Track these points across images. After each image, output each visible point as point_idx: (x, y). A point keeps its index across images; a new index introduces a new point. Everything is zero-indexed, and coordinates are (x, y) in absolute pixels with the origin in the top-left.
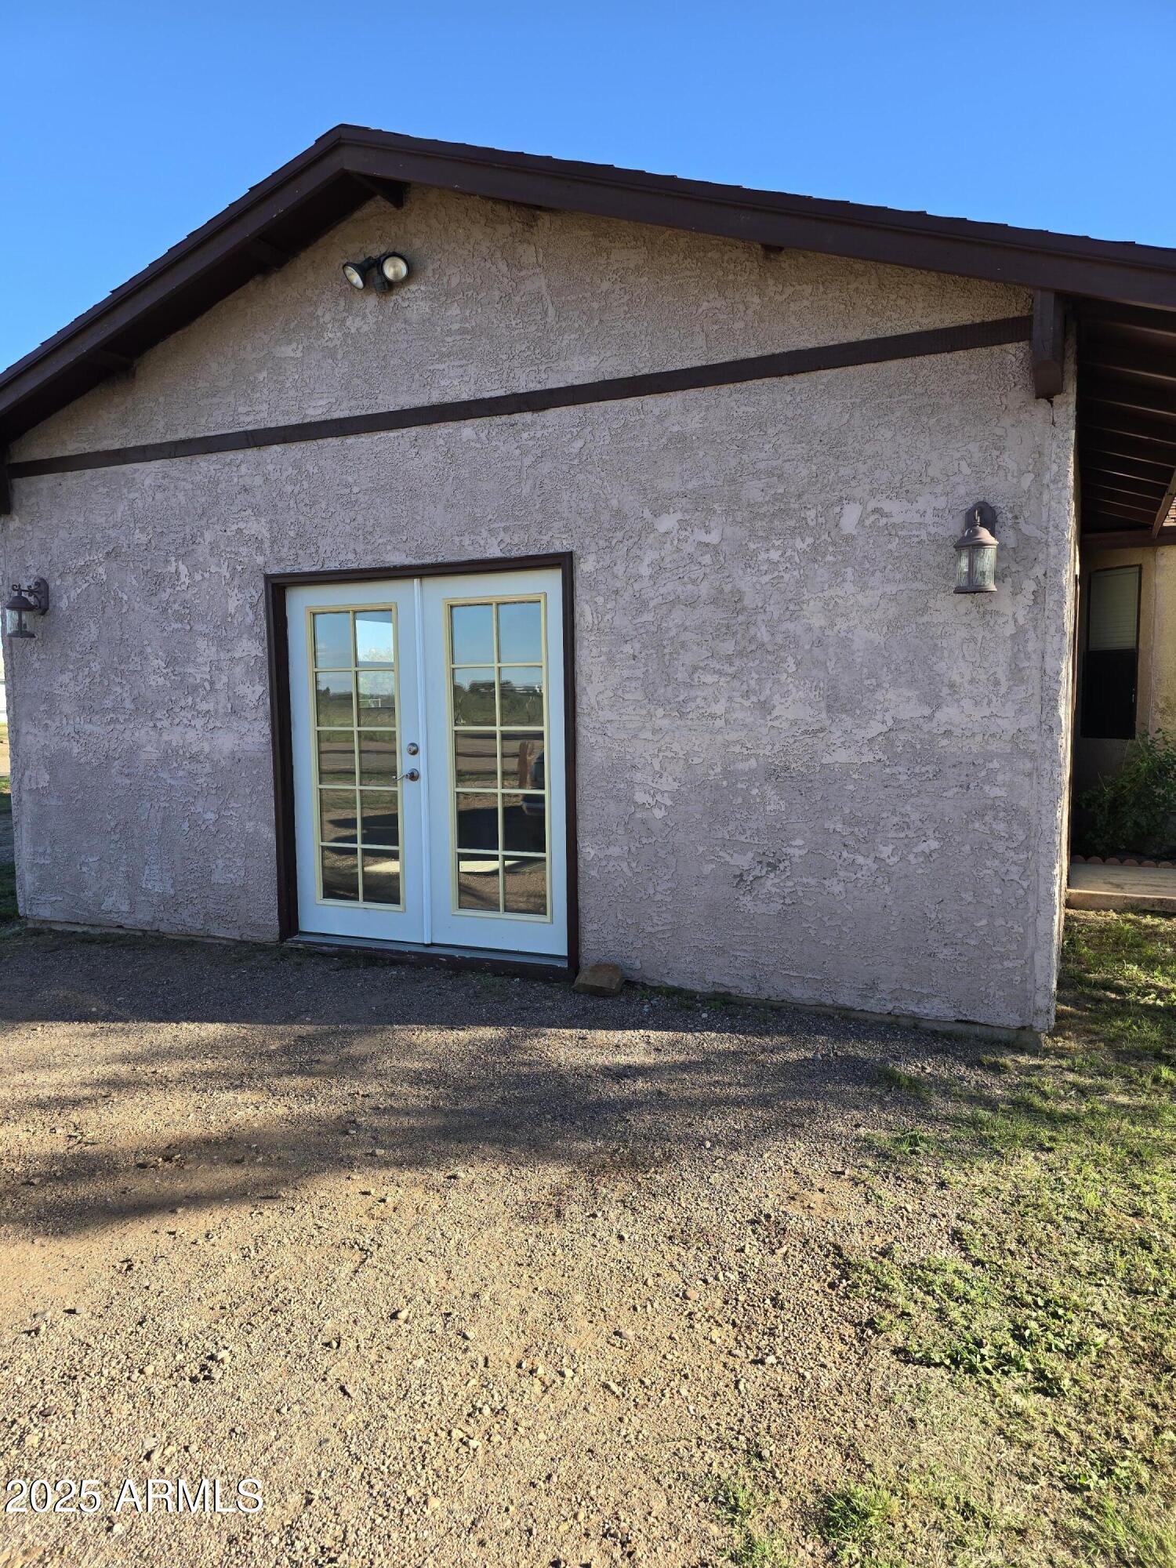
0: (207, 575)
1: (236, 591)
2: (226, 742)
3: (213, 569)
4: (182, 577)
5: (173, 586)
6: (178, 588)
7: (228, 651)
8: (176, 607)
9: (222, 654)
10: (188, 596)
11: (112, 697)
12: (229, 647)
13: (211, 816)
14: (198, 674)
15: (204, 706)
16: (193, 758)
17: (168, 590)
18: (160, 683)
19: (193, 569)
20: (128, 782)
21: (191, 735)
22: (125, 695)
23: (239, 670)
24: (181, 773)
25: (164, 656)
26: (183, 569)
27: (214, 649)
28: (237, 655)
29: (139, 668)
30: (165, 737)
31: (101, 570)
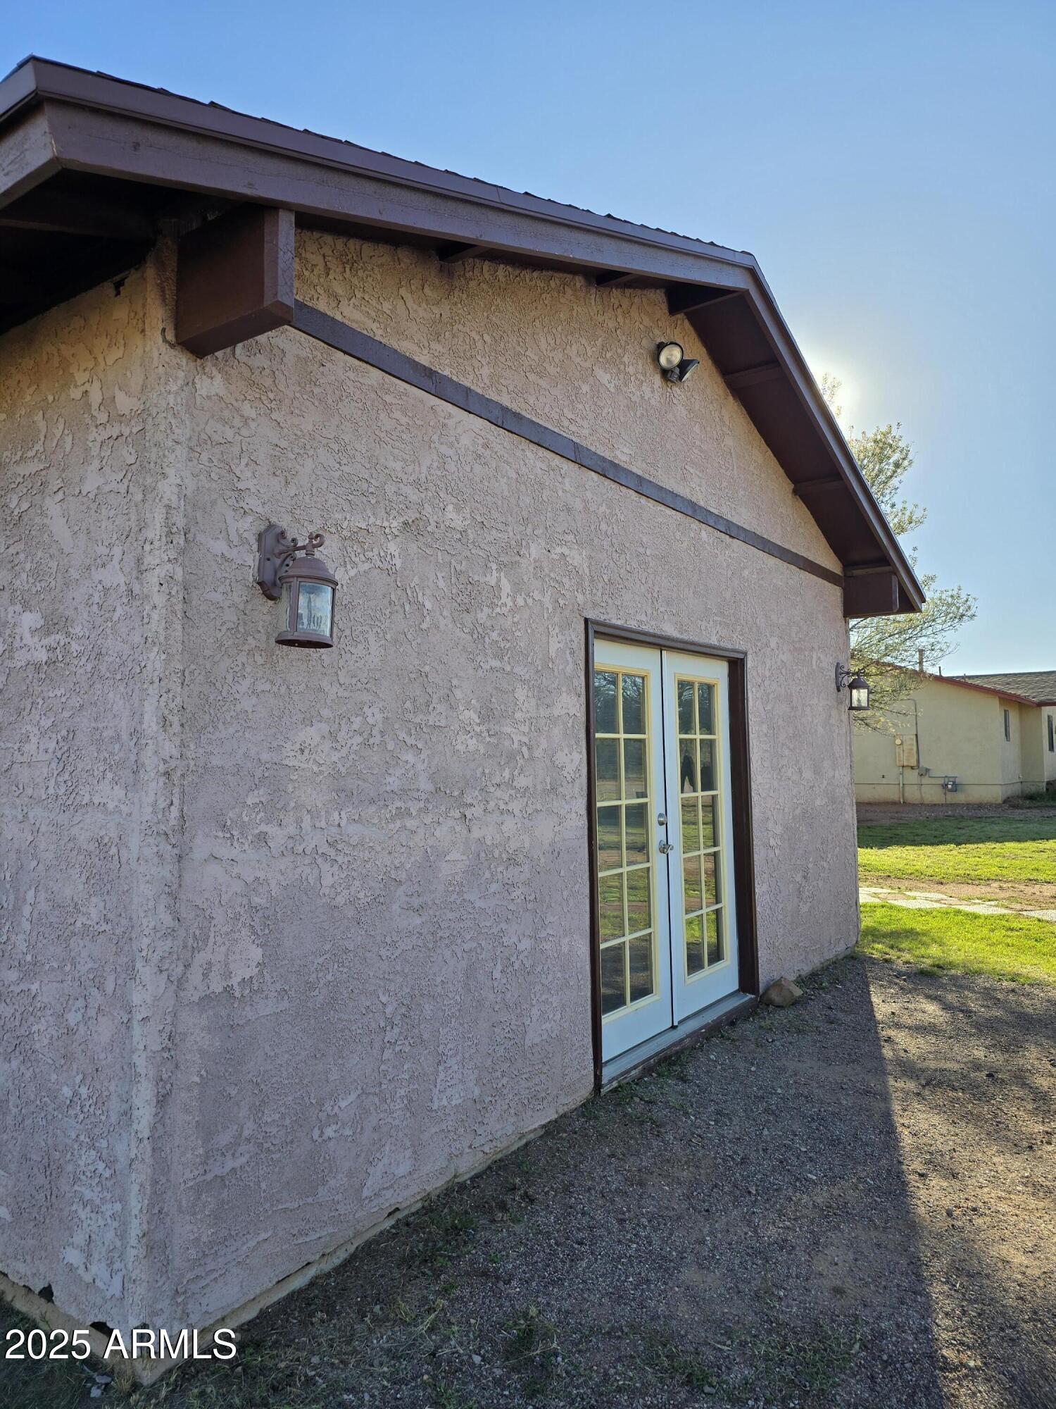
0: (530, 601)
1: (557, 630)
2: (545, 830)
3: (537, 595)
4: (504, 595)
5: (492, 606)
6: (498, 610)
7: (548, 706)
8: (494, 635)
9: (541, 710)
10: (508, 623)
11: (399, 772)
12: (548, 701)
13: (525, 944)
14: (516, 734)
15: (522, 782)
16: (512, 861)
17: (485, 609)
18: (471, 748)
19: (518, 586)
20: (418, 921)
21: (509, 825)
22: (420, 767)
23: (557, 732)
24: (494, 887)
25: (478, 705)
26: (505, 583)
27: (533, 702)
28: (556, 713)
29: (443, 723)
30: (476, 833)
31: (393, 548)
